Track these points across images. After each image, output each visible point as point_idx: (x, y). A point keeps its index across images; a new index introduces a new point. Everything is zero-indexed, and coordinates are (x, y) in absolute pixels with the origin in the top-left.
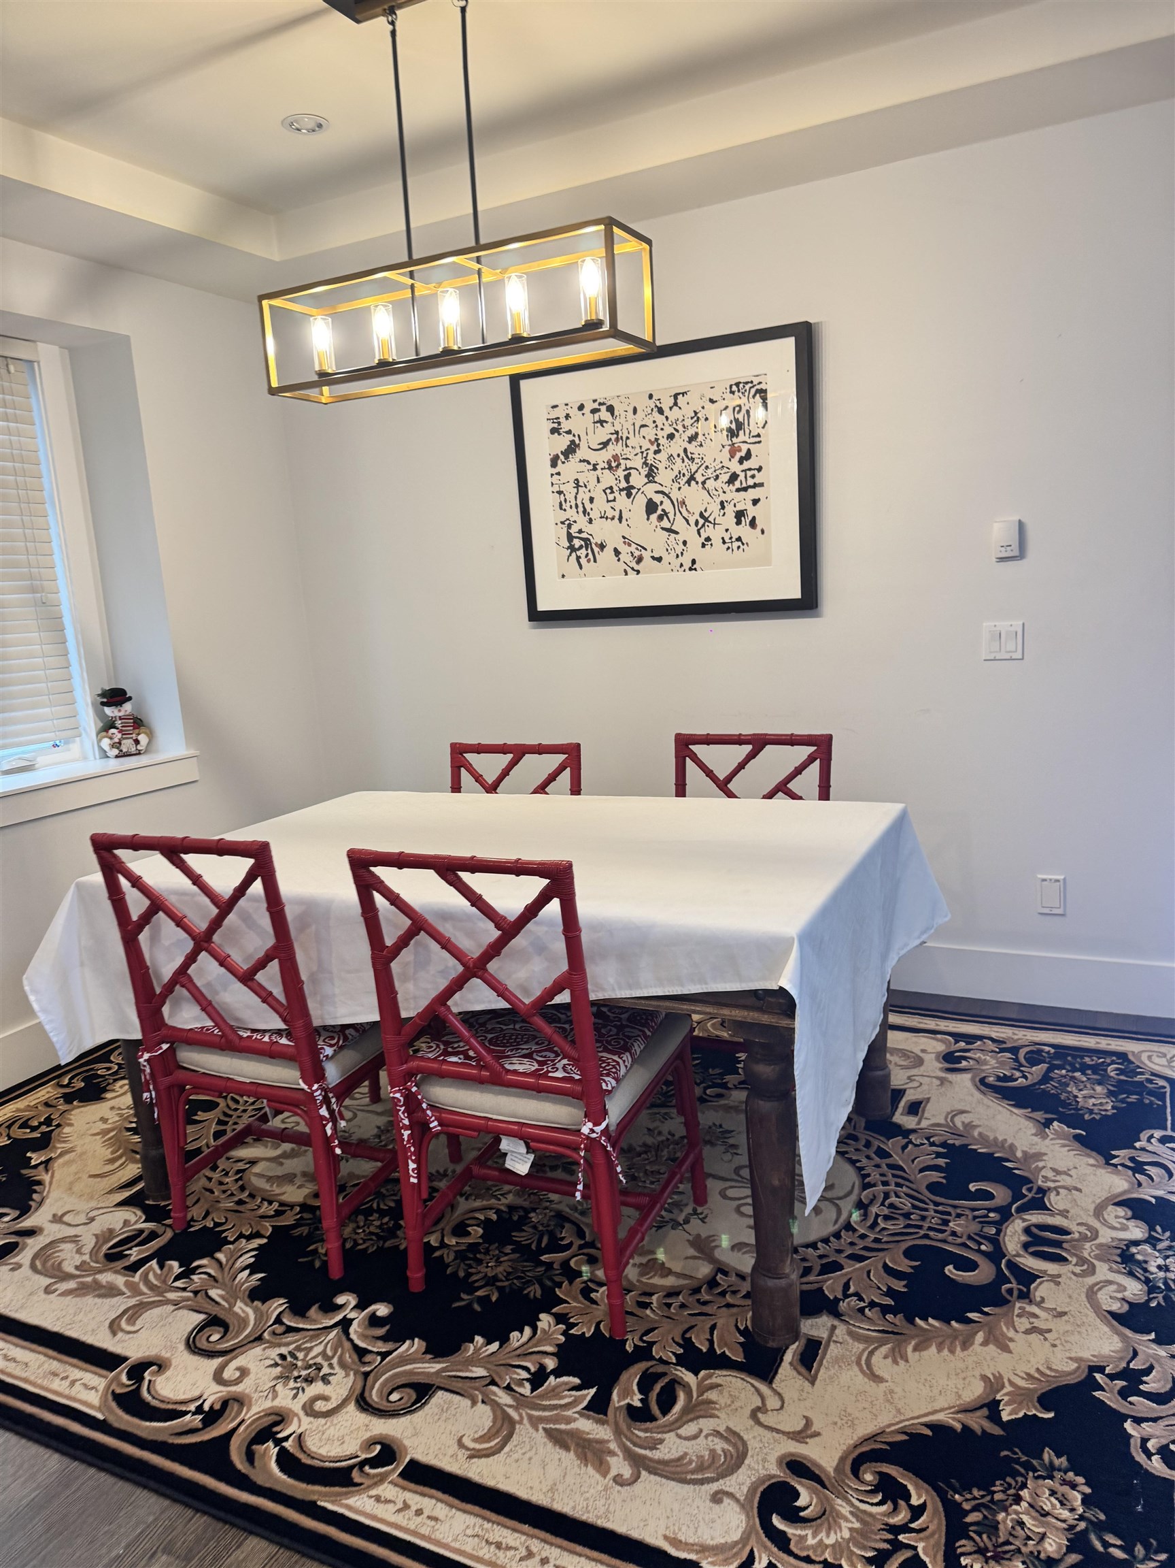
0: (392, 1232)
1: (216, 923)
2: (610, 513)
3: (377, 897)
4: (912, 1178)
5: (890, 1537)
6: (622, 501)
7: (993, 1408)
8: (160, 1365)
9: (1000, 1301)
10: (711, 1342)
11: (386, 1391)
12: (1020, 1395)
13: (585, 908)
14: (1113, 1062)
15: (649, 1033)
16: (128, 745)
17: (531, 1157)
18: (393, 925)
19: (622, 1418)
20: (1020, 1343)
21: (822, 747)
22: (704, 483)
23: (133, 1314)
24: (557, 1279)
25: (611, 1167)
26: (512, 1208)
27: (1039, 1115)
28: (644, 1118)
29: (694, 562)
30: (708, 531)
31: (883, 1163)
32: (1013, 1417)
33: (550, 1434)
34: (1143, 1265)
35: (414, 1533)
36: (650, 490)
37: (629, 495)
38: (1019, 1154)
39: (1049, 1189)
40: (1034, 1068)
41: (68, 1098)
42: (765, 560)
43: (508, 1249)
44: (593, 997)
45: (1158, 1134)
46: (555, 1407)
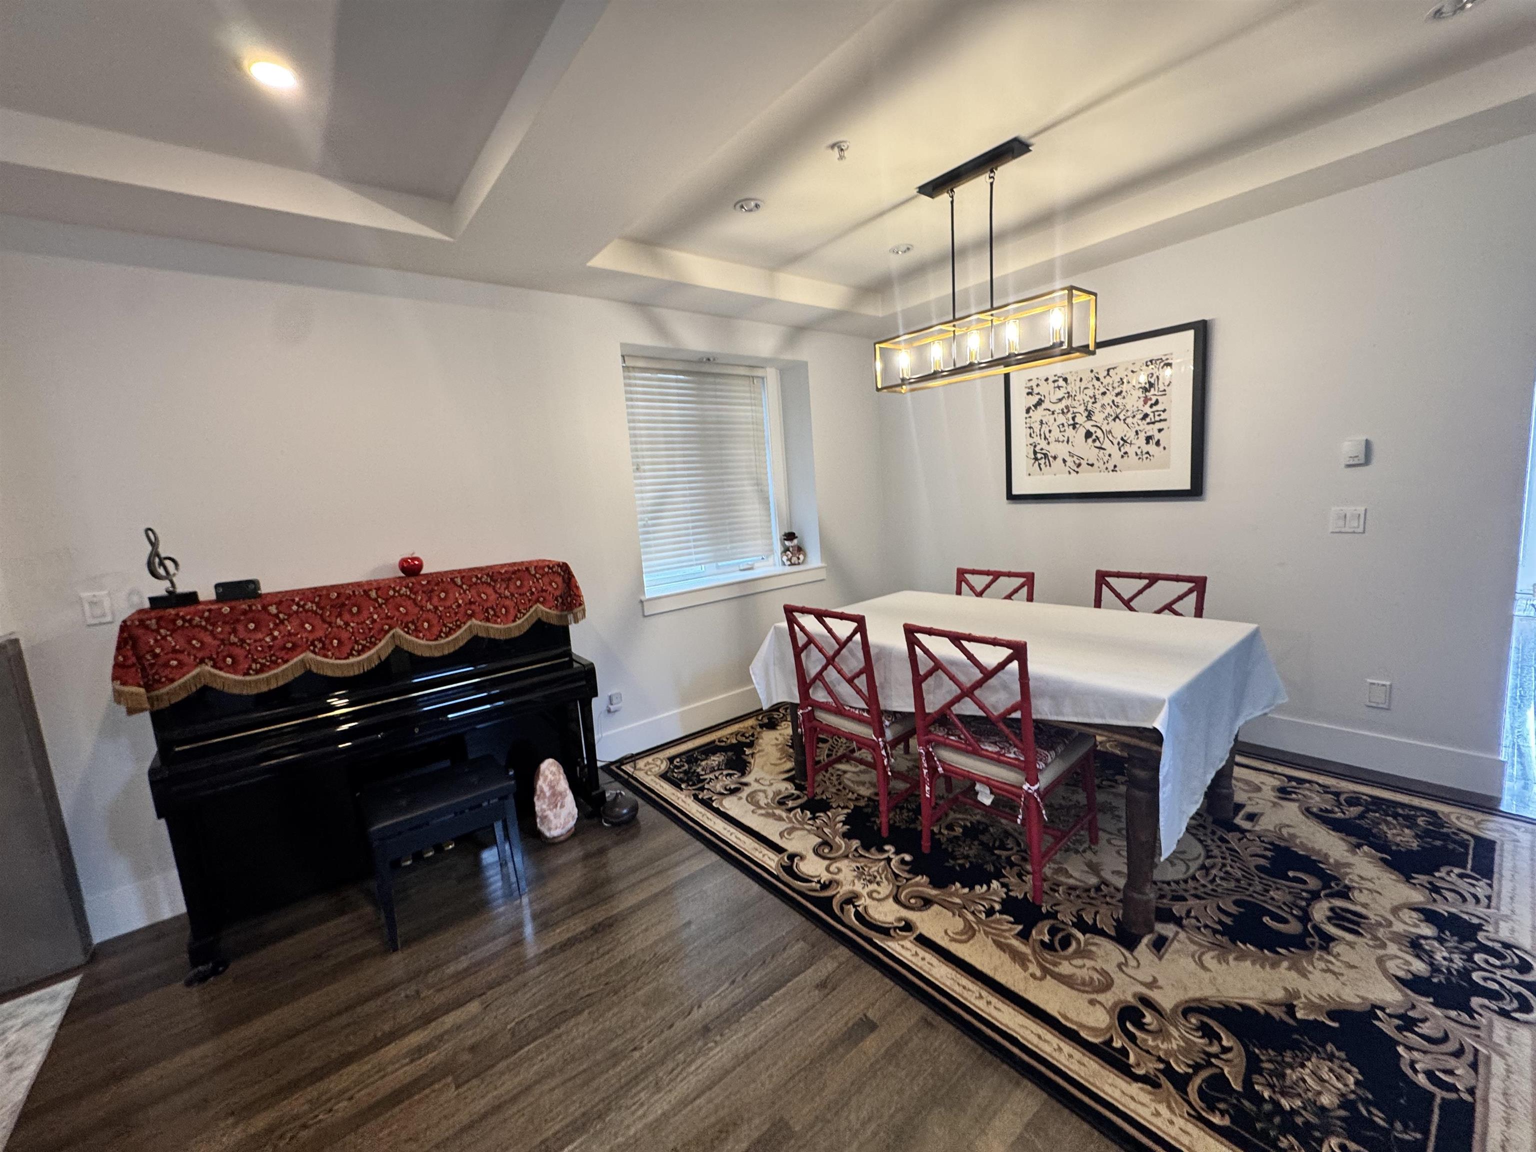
0: (914, 820)
1: (838, 652)
2: (1061, 439)
3: (917, 648)
4: (1244, 859)
5: (1206, 1058)
6: (1070, 432)
7: (1290, 1009)
8: (802, 858)
9: (1304, 947)
10: (1095, 920)
11: (908, 897)
12: (1311, 1006)
13: (1033, 668)
14: (1423, 816)
15: (1067, 742)
16: (794, 560)
17: (993, 797)
18: (925, 665)
19: (1038, 947)
20: (1316, 975)
21: (1199, 585)
22: (1125, 420)
23: (791, 831)
24: (1004, 865)
25: (1040, 812)
26: (979, 822)
27: (1354, 840)
28: (1061, 790)
29: (1115, 466)
30: (1127, 448)
31: (1224, 846)
32: (1306, 1018)
33: (994, 941)
34: (1430, 954)
35: (921, 968)
36: (1089, 425)
37: (1074, 428)
38: (1332, 861)
39: (1354, 888)
40: (1352, 809)
41: (761, 726)
42: (1166, 465)
43: (976, 843)
44: (1034, 717)
45: (1457, 871)
46: (999, 929)
